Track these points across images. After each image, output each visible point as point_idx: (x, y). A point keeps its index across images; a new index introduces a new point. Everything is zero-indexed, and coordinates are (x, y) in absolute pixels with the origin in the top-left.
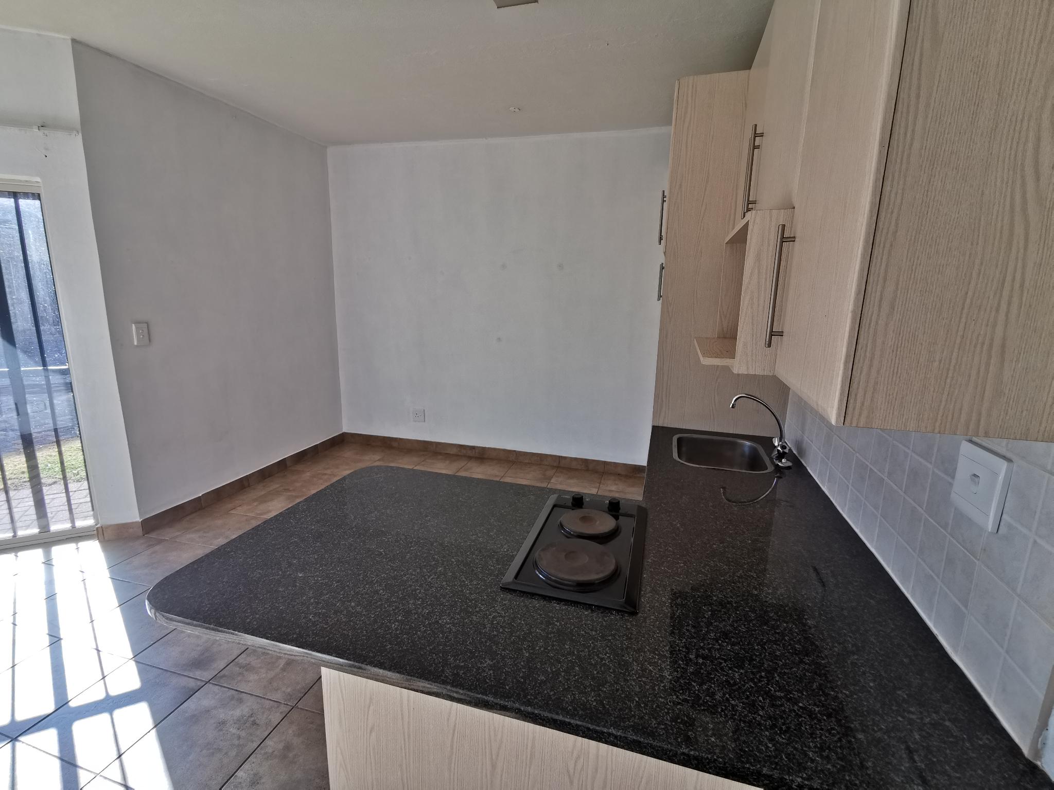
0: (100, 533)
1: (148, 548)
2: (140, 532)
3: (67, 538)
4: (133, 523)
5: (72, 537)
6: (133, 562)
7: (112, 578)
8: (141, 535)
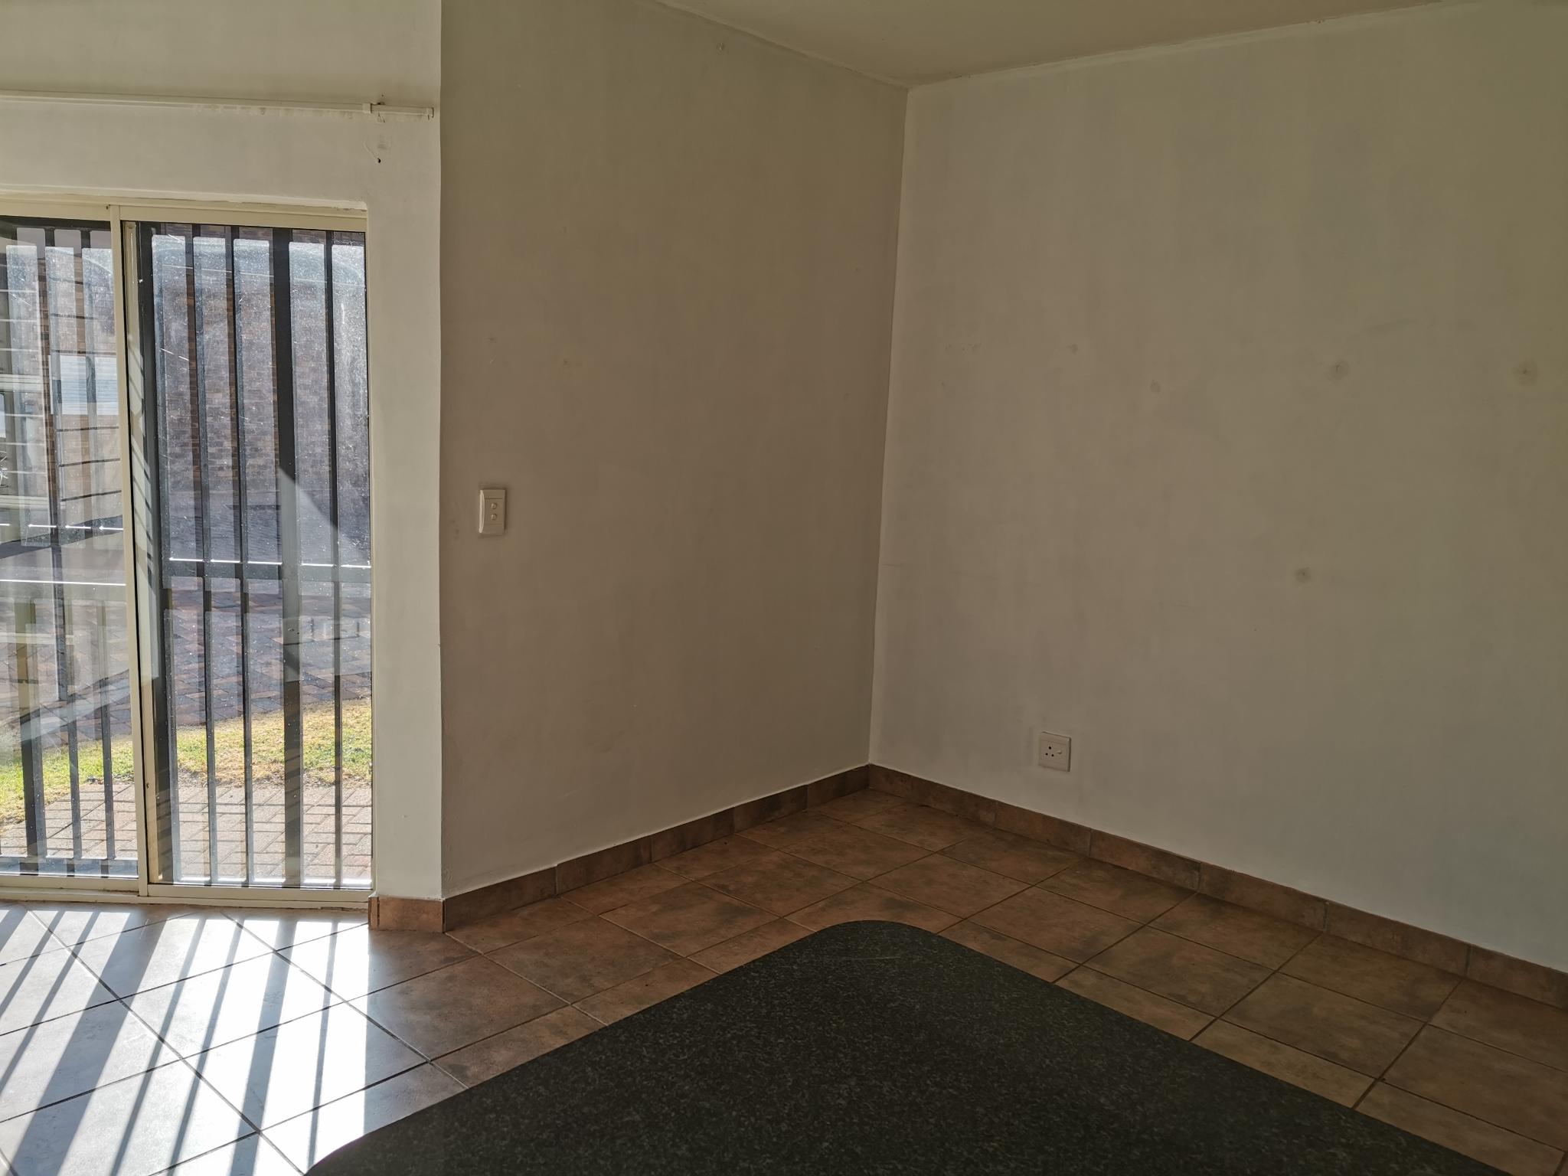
0: (373, 911)
1: (444, 965)
2: (438, 924)
3: (322, 908)
4: (429, 902)
5: (332, 908)
6: (412, 991)
7: (369, 1018)
8: (440, 930)
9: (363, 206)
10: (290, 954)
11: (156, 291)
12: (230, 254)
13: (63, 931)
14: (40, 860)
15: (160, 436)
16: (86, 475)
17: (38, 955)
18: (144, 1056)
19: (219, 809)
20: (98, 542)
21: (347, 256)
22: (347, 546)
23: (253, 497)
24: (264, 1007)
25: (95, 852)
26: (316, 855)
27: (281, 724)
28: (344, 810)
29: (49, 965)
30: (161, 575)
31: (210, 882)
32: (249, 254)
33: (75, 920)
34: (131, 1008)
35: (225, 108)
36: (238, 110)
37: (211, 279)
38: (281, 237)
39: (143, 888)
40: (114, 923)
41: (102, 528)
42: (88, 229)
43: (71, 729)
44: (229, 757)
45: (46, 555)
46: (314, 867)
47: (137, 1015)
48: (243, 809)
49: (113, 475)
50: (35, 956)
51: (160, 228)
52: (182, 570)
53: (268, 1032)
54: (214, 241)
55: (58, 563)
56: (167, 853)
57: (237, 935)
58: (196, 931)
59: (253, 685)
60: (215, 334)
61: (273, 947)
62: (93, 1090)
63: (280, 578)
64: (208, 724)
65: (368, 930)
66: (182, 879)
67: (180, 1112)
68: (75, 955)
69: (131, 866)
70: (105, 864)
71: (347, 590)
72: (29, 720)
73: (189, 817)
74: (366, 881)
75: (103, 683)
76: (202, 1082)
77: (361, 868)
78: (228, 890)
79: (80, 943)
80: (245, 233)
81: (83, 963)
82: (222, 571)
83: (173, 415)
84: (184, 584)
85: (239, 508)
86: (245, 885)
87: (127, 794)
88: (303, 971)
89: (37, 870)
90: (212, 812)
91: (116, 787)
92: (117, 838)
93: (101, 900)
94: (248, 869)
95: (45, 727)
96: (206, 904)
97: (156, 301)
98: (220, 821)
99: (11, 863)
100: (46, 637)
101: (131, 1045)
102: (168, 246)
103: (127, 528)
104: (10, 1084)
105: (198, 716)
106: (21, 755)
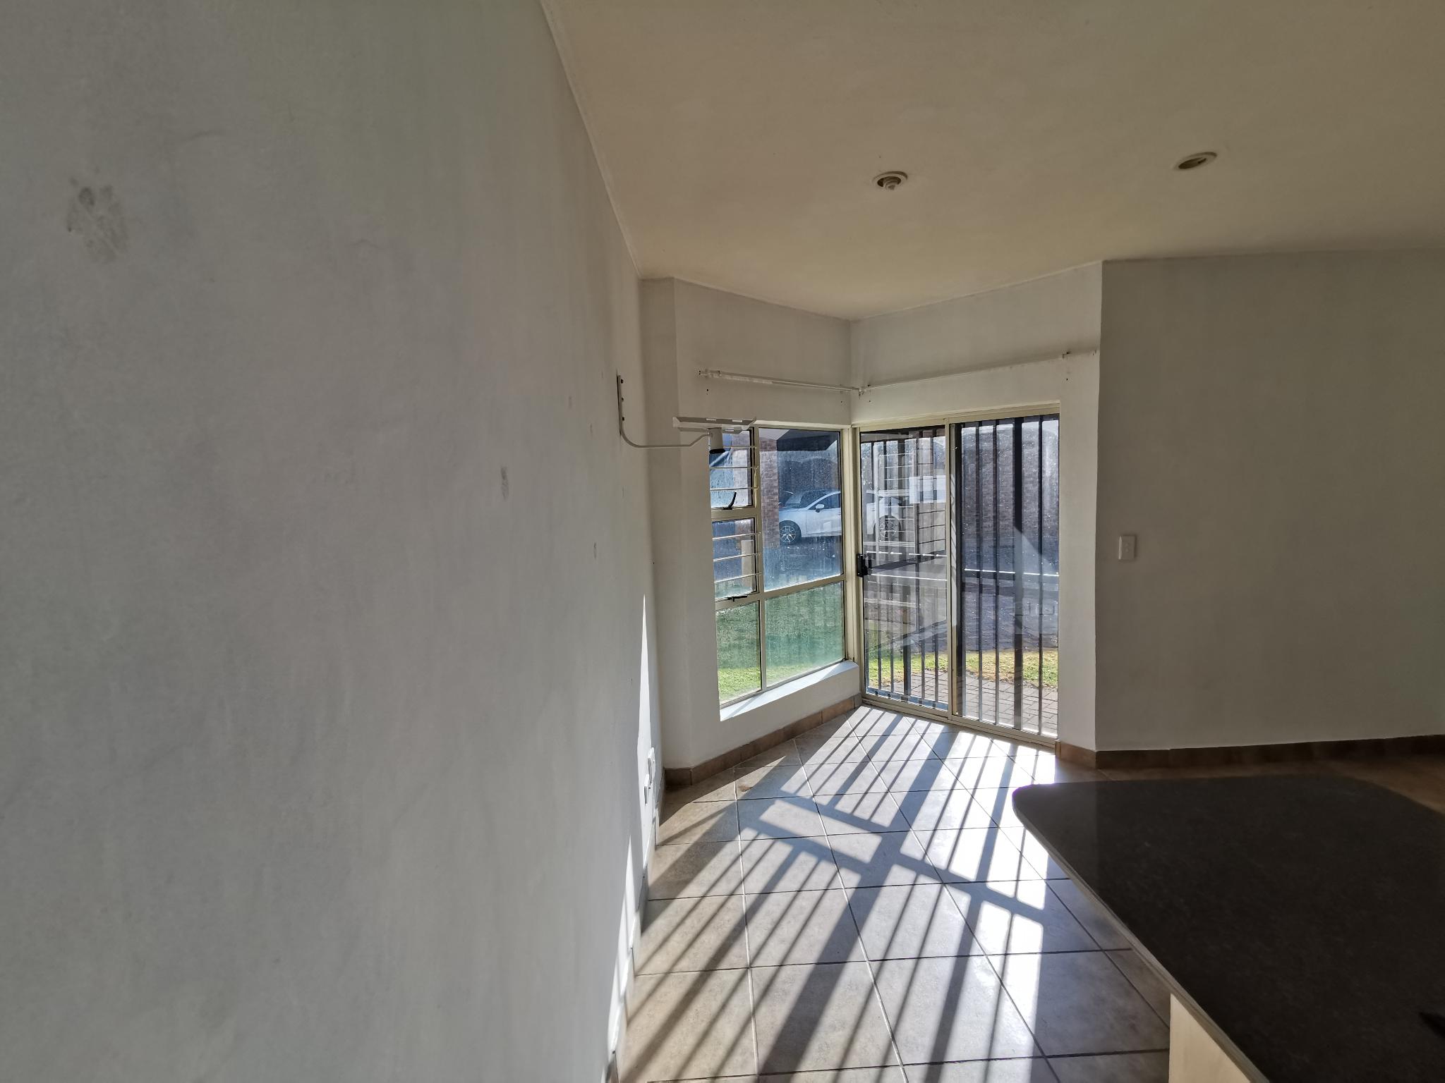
0: (1058, 748)
2: (1093, 763)
3: (1031, 742)
4: (1088, 751)
5: (1036, 744)
8: (1094, 766)
9: (1058, 401)
10: (1015, 759)
11: (962, 452)
12: (995, 433)
13: (917, 727)
14: (909, 697)
16: (932, 532)
17: (908, 735)
18: (950, 783)
19: (983, 690)
20: (936, 561)
21: (1051, 427)
22: (1047, 564)
23: (1002, 542)
25: (930, 698)
26: (1029, 719)
27: (1013, 655)
28: (1043, 701)
29: (913, 739)
30: (961, 576)
31: (979, 720)
32: (1004, 431)
33: (922, 724)
34: (945, 763)
35: (995, 370)
36: (1000, 370)
37: (987, 445)
38: (1018, 422)
39: (950, 716)
40: (937, 729)
41: (937, 555)
42: (935, 430)
43: (922, 644)
44: (989, 667)
45: (913, 567)
46: (1028, 724)
47: (947, 766)
48: (994, 692)
49: (940, 532)
50: (906, 735)
51: (965, 425)
52: (969, 574)
53: (1004, 789)
54: (988, 427)
55: (918, 570)
56: (960, 704)
57: (991, 745)
58: (972, 739)
59: (1000, 635)
60: (988, 468)
61: (1007, 754)
62: (930, 790)
63: (1014, 580)
64: (980, 651)
65: (1055, 758)
66: (967, 716)
67: (965, 809)
68: (922, 737)
69: (945, 707)
70: (934, 703)
71: (1046, 587)
72: (907, 637)
73: (969, 691)
74: (1054, 735)
75: (936, 625)
76: (974, 800)
77: (1052, 729)
78: (986, 725)
79: (924, 734)
80: (1002, 422)
81: (925, 741)
82: (987, 575)
83: (969, 504)
84: (971, 581)
85: (996, 547)
86: (995, 724)
87: (944, 677)
88: (1021, 767)
89: (907, 701)
90: (980, 691)
91: (939, 673)
92: (939, 694)
93: (932, 718)
94: (996, 718)
95: (912, 641)
96: (977, 729)
97: (963, 456)
98: (984, 695)
99: (898, 696)
100: (912, 604)
101: (945, 776)
102: (968, 432)
103: (947, 556)
104: (898, 779)
105: (975, 647)
106: (902, 654)
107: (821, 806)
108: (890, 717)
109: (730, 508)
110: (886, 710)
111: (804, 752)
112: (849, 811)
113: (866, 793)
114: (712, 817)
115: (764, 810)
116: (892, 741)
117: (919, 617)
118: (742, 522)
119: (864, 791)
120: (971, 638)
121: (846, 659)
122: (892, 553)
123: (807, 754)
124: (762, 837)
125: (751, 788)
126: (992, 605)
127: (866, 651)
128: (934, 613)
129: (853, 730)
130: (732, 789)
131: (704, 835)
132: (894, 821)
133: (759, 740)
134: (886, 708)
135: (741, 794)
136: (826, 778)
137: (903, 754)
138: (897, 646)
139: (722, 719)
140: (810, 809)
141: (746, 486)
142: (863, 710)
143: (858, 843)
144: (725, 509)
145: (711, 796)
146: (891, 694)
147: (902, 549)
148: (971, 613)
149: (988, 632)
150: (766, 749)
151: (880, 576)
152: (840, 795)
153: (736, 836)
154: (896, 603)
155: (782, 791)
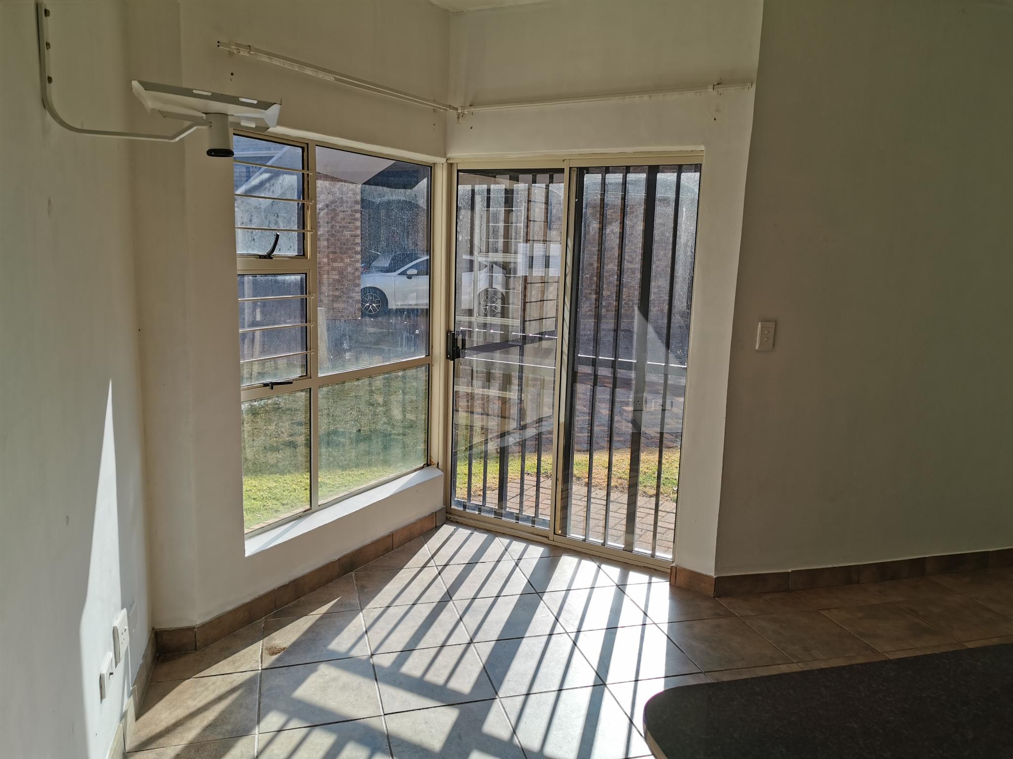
0: (672, 573)
1: (713, 617)
2: (711, 592)
3: (644, 567)
4: (706, 576)
5: (649, 568)
6: (694, 627)
7: (668, 637)
8: (712, 596)
9: (703, 148)
10: (625, 589)
11: (584, 206)
12: (625, 183)
13: (512, 551)
14: (503, 512)
15: (580, 287)
16: (541, 308)
17: (500, 561)
18: (548, 626)
19: (592, 500)
20: (545, 344)
21: (690, 179)
22: (674, 354)
23: (624, 324)
24: (610, 616)
25: (529, 512)
26: (642, 537)
28: (660, 513)
29: (506, 567)
30: (573, 363)
31: (585, 539)
32: (635, 182)
33: (518, 546)
34: (543, 599)
35: (630, 98)
36: (637, 99)
37: (613, 198)
38: (653, 171)
39: (551, 535)
40: (536, 552)
41: (546, 336)
42: (552, 173)
43: (523, 444)
44: (600, 473)
45: (517, 350)
46: (640, 542)
47: (545, 604)
48: (604, 503)
49: (550, 309)
50: (498, 561)
51: (588, 170)
52: (585, 361)
53: (612, 629)
54: (617, 175)
55: (522, 354)
56: (565, 518)
57: (598, 572)
58: (576, 565)
59: (614, 434)
60: (613, 229)
61: (616, 583)
62: (523, 638)
63: (636, 370)
64: (590, 452)
65: (669, 586)
66: (571, 535)
67: (565, 661)
68: (517, 565)
69: (546, 523)
70: (534, 519)
71: (671, 380)
72: (505, 436)
74: (669, 556)
75: (540, 420)
76: (576, 649)
77: (666, 548)
78: (593, 545)
79: (520, 559)
80: (634, 169)
81: (520, 569)
82: (605, 364)
83: (587, 275)
84: (584, 369)
85: (617, 330)
86: (603, 544)
87: (547, 483)
88: (632, 600)
89: (502, 516)
90: (589, 501)
91: (542, 479)
92: (540, 506)
93: (529, 539)
94: (605, 535)
95: (511, 440)
96: (583, 551)
97: (584, 210)
98: (592, 506)
99: (491, 511)
100: (513, 395)
101: (542, 618)
102: (592, 180)
103: (559, 337)
104: (485, 624)
105: (585, 446)
106: (499, 455)
107: (381, 667)
108: (479, 538)
109: (269, 256)
110: (476, 528)
111: (366, 590)
112: (417, 673)
113: (443, 646)
114: (220, 698)
115: (299, 682)
116: (480, 571)
117: (521, 409)
118: (287, 278)
119: (440, 644)
120: (580, 436)
121: (428, 465)
122: (492, 331)
123: (367, 593)
124: (293, 724)
125: (284, 649)
126: (608, 397)
127: (454, 454)
128: (539, 405)
129: (432, 557)
130: (255, 652)
131: (205, 729)
132: (477, 684)
133: (303, 577)
134: (474, 526)
135: (270, 660)
136: (391, 626)
137: (492, 588)
138: (493, 447)
139: (248, 553)
140: (364, 674)
141: (296, 228)
142: (446, 530)
143: (426, 723)
144: (261, 257)
145: (223, 666)
146: (482, 507)
147: (505, 328)
148: (581, 407)
149: (600, 429)
150: (313, 589)
151: (476, 360)
152: (408, 651)
153: (253, 728)
154: (494, 392)
155: (328, 650)
